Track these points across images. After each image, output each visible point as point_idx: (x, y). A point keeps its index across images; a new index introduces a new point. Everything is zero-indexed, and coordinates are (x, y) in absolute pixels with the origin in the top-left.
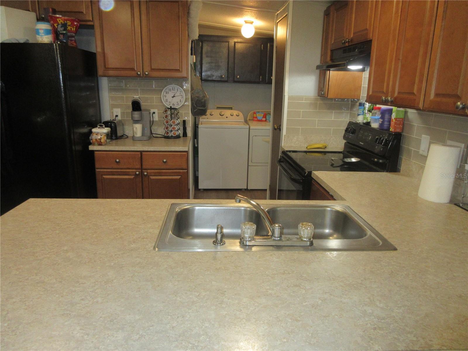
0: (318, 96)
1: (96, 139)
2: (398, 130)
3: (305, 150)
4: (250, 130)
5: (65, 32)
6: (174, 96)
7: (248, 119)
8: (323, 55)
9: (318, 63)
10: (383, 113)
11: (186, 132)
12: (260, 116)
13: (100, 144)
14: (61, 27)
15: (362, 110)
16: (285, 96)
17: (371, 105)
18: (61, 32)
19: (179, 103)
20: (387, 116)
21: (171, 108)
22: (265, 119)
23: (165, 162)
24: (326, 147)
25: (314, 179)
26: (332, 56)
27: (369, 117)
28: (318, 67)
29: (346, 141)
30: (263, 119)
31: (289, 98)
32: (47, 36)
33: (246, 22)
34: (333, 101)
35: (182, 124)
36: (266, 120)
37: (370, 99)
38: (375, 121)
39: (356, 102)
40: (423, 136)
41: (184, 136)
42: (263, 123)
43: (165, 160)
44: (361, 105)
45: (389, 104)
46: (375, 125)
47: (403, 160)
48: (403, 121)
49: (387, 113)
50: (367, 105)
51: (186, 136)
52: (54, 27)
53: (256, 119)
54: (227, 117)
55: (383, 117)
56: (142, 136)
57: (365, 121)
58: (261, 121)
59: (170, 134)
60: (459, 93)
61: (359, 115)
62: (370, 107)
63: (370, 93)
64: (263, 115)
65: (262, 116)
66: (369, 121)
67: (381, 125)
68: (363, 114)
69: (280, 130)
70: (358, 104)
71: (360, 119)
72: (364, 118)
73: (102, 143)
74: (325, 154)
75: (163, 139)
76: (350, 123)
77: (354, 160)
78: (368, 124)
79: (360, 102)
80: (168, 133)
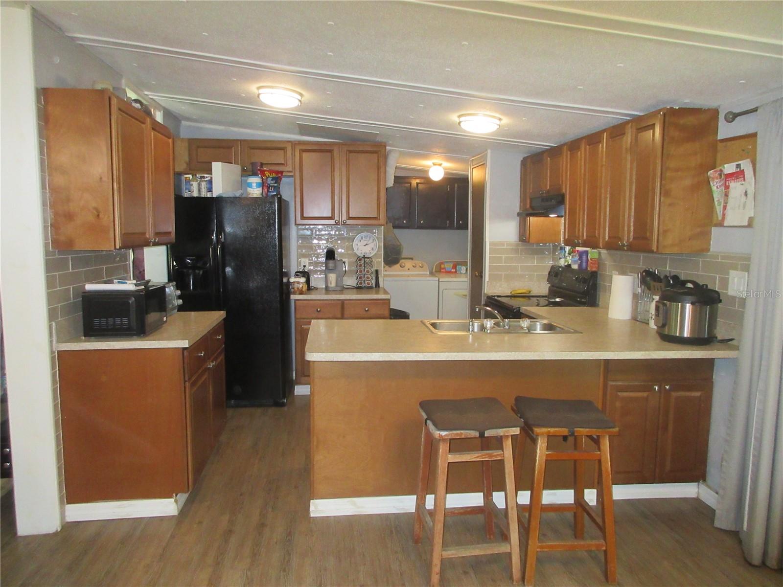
0: (519, 241)
1: (298, 288)
2: (594, 269)
3: (510, 295)
4: (440, 283)
5: (276, 185)
6: (367, 244)
7: (434, 271)
8: (523, 201)
9: (518, 210)
10: (581, 254)
11: (379, 283)
12: (449, 267)
13: (301, 293)
14: (272, 180)
15: (563, 253)
16: (486, 242)
17: (571, 248)
18: (271, 185)
19: (372, 251)
20: (584, 258)
21: (364, 257)
22: (454, 270)
23: (367, 311)
24: (530, 292)
25: (523, 313)
26: (531, 203)
27: (570, 259)
28: (518, 214)
29: (549, 285)
30: (452, 270)
31: (491, 244)
32: (258, 189)
33: (434, 164)
34: (535, 246)
35: (374, 273)
36: (456, 272)
37: (567, 243)
38: (575, 262)
39: (558, 247)
40: (613, 272)
41: (376, 287)
42: (452, 275)
43: (367, 309)
44: (562, 248)
45: (581, 245)
46: (575, 267)
47: (601, 295)
48: (599, 262)
49: (584, 254)
50: (568, 248)
51: (379, 287)
52: (263, 180)
53: (444, 270)
54: (409, 269)
55: (580, 258)
56: (336, 286)
57: (566, 264)
58: (450, 272)
59: (363, 285)
60: (620, 236)
61: (560, 258)
62: (569, 250)
63: (566, 237)
64: (452, 265)
65: (451, 267)
66: (570, 263)
67: (580, 266)
68: (564, 258)
69: (482, 277)
70: (559, 248)
71: (562, 263)
72: (565, 261)
73: (303, 292)
74: (530, 299)
75: (355, 290)
76: (553, 267)
77: (558, 300)
78: (569, 266)
79: (561, 246)
80: (361, 283)
